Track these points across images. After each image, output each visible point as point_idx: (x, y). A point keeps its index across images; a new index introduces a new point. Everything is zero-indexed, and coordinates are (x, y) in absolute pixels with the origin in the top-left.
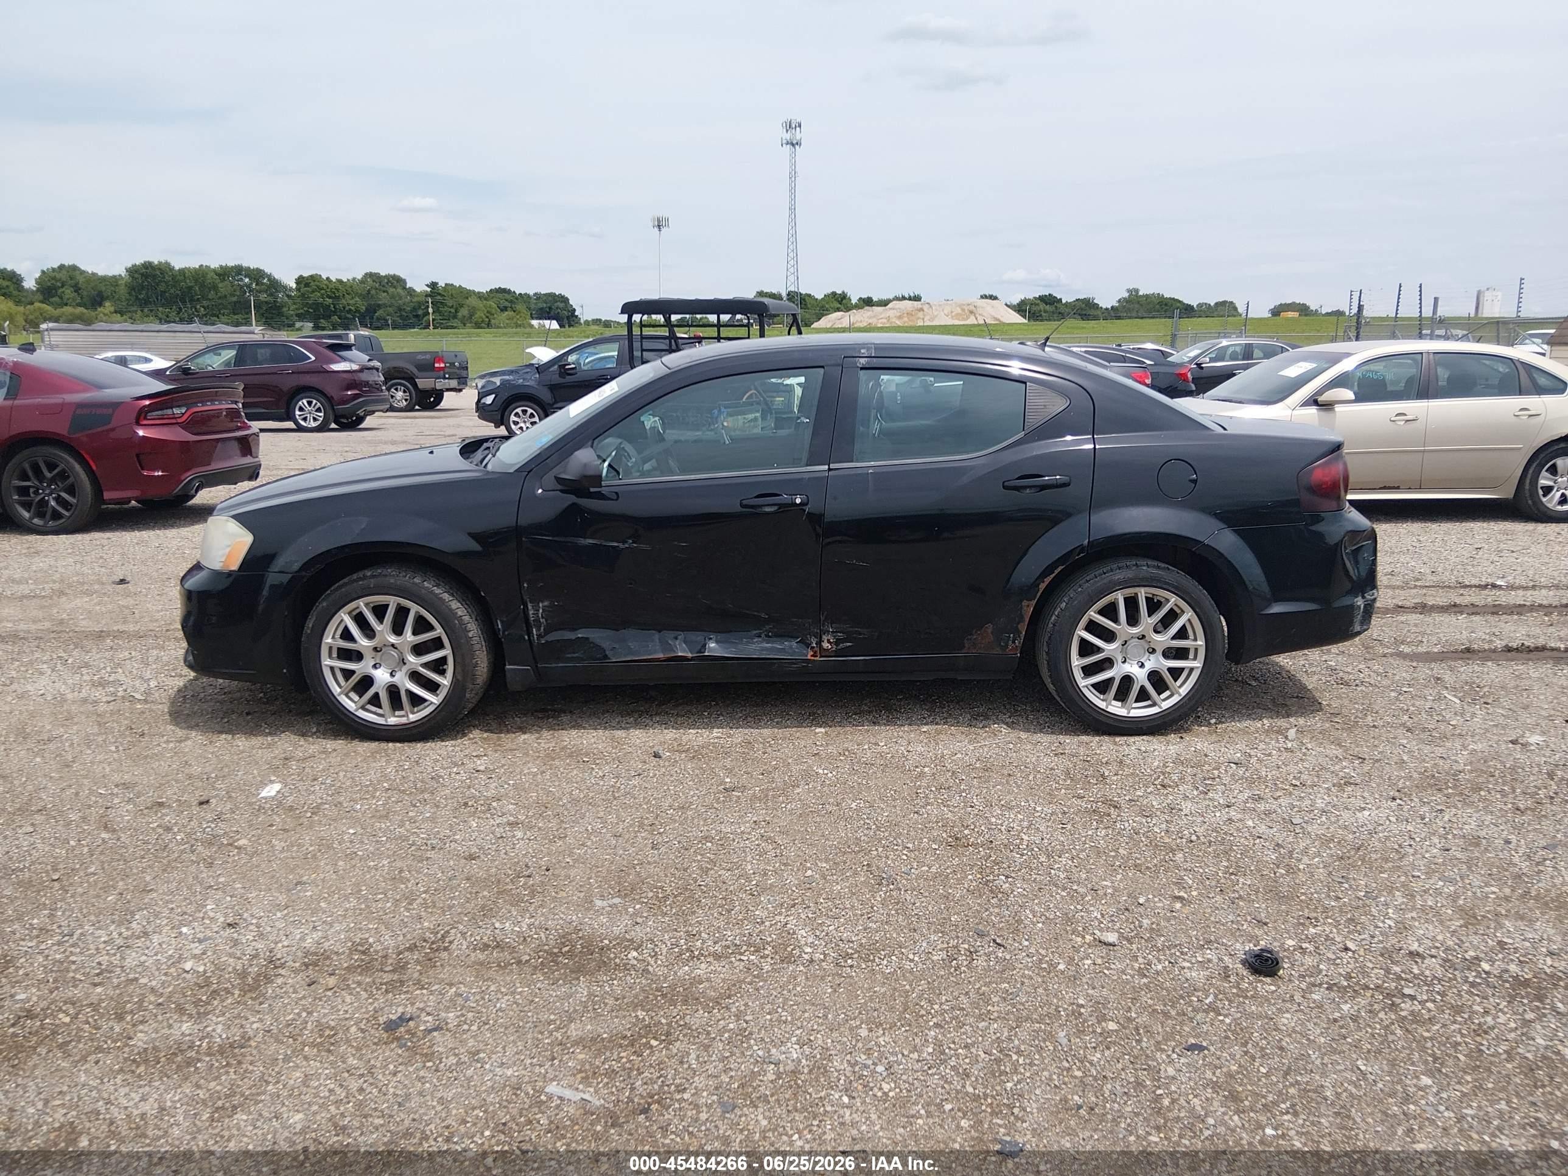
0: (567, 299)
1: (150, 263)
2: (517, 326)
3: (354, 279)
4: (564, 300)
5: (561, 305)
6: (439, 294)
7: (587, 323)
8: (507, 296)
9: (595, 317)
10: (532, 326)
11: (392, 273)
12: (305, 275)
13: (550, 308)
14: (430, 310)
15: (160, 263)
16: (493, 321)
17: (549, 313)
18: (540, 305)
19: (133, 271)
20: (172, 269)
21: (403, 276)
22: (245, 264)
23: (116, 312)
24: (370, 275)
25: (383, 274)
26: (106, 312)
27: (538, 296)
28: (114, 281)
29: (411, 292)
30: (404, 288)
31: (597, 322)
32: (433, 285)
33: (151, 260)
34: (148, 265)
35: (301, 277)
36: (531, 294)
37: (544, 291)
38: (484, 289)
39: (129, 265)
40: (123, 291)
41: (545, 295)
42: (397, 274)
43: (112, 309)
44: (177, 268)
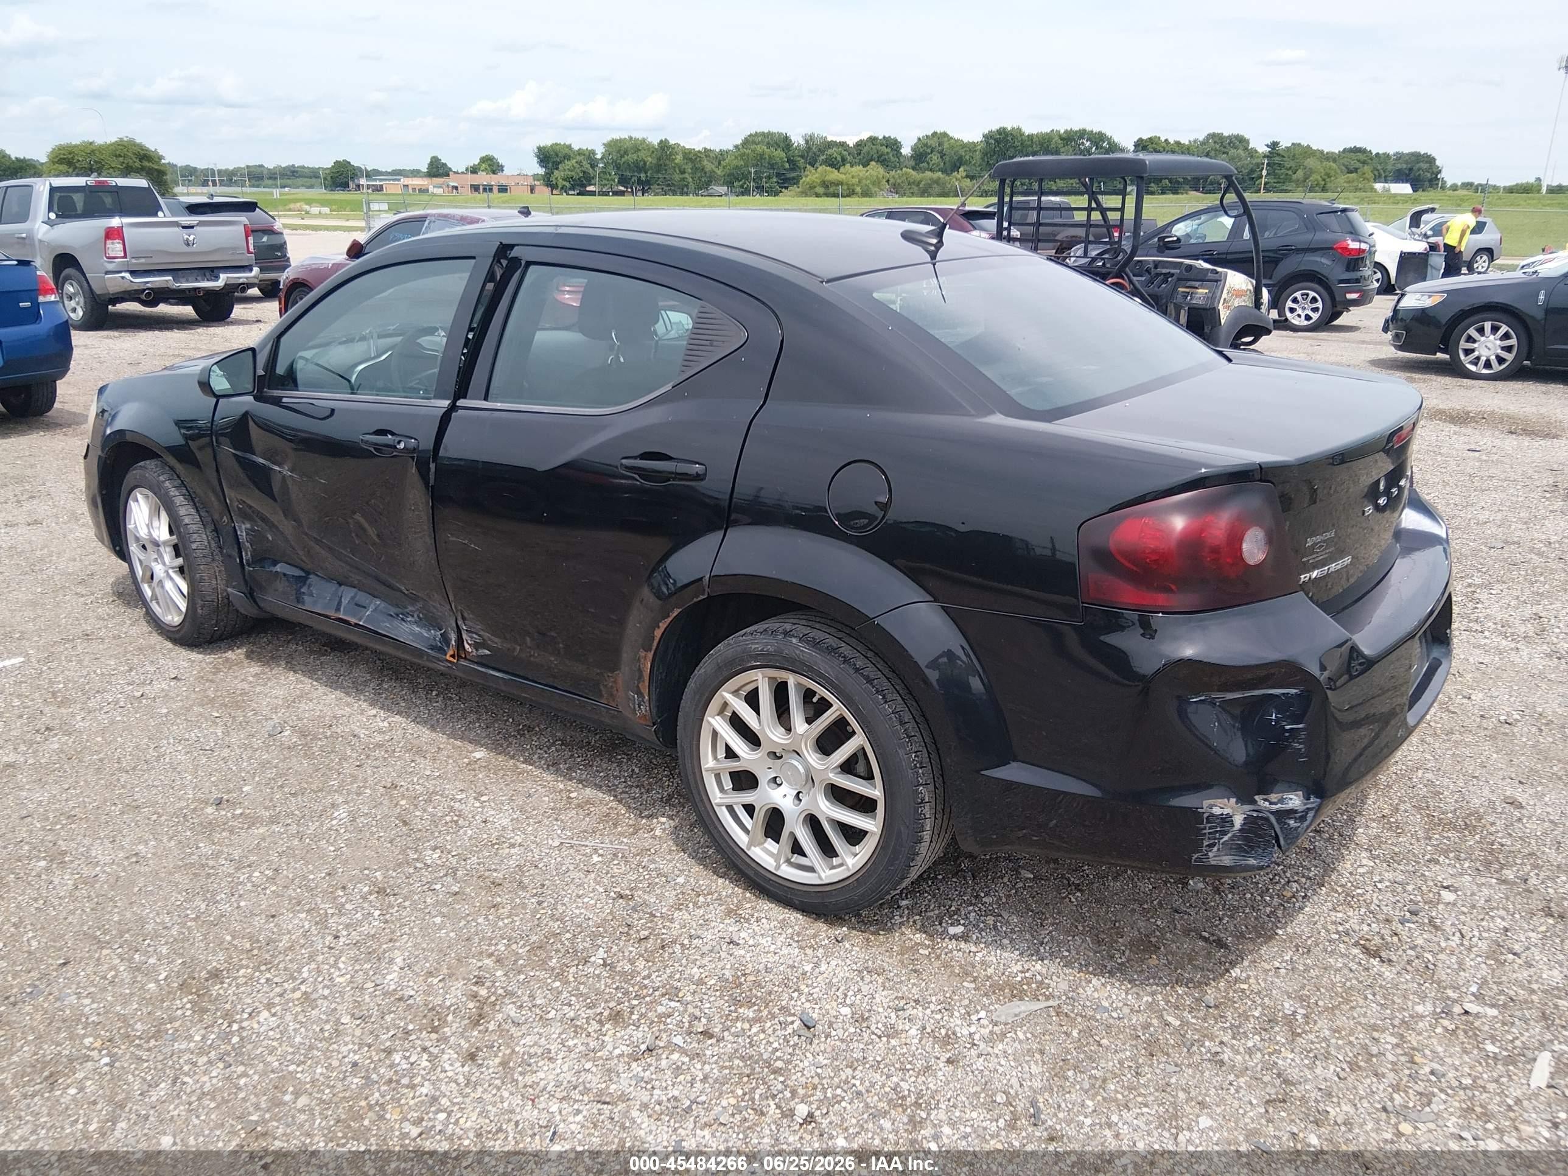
0: (1434, 160)
1: (1004, 129)
2: (1357, 189)
3: (1195, 141)
4: (1430, 160)
5: (1425, 166)
6: (1278, 155)
7: (1454, 188)
8: (1360, 156)
9: (1466, 181)
10: (1375, 191)
11: (1235, 133)
12: (1145, 137)
13: (1411, 170)
14: (1264, 173)
15: (1013, 129)
16: (1328, 185)
17: (1408, 175)
18: (1399, 166)
19: (988, 137)
20: (1022, 134)
21: (1247, 136)
22: (1088, 129)
23: (967, 177)
24: (1213, 136)
25: (1226, 134)
26: (959, 176)
27: (1399, 156)
28: (971, 147)
29: (1252, 153)
30: (1246, 149)
31: (1468, 186)
32: (1274, 145)
33: (1005, 126)
34: (1002, 131)
35: (1140, 140)
36: (1391, 153)
37: (1407, 149)
38: (1336, 148)
39: (986, 132)
40: (978, 156)
41: (1408, 154)
42: (1241, 133)
43: (964, 174)
44: (1027, 134)
